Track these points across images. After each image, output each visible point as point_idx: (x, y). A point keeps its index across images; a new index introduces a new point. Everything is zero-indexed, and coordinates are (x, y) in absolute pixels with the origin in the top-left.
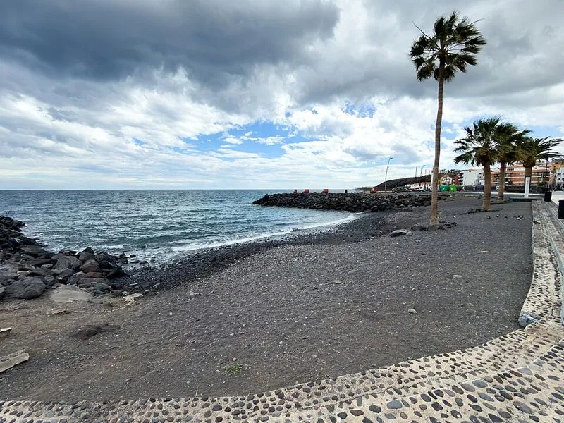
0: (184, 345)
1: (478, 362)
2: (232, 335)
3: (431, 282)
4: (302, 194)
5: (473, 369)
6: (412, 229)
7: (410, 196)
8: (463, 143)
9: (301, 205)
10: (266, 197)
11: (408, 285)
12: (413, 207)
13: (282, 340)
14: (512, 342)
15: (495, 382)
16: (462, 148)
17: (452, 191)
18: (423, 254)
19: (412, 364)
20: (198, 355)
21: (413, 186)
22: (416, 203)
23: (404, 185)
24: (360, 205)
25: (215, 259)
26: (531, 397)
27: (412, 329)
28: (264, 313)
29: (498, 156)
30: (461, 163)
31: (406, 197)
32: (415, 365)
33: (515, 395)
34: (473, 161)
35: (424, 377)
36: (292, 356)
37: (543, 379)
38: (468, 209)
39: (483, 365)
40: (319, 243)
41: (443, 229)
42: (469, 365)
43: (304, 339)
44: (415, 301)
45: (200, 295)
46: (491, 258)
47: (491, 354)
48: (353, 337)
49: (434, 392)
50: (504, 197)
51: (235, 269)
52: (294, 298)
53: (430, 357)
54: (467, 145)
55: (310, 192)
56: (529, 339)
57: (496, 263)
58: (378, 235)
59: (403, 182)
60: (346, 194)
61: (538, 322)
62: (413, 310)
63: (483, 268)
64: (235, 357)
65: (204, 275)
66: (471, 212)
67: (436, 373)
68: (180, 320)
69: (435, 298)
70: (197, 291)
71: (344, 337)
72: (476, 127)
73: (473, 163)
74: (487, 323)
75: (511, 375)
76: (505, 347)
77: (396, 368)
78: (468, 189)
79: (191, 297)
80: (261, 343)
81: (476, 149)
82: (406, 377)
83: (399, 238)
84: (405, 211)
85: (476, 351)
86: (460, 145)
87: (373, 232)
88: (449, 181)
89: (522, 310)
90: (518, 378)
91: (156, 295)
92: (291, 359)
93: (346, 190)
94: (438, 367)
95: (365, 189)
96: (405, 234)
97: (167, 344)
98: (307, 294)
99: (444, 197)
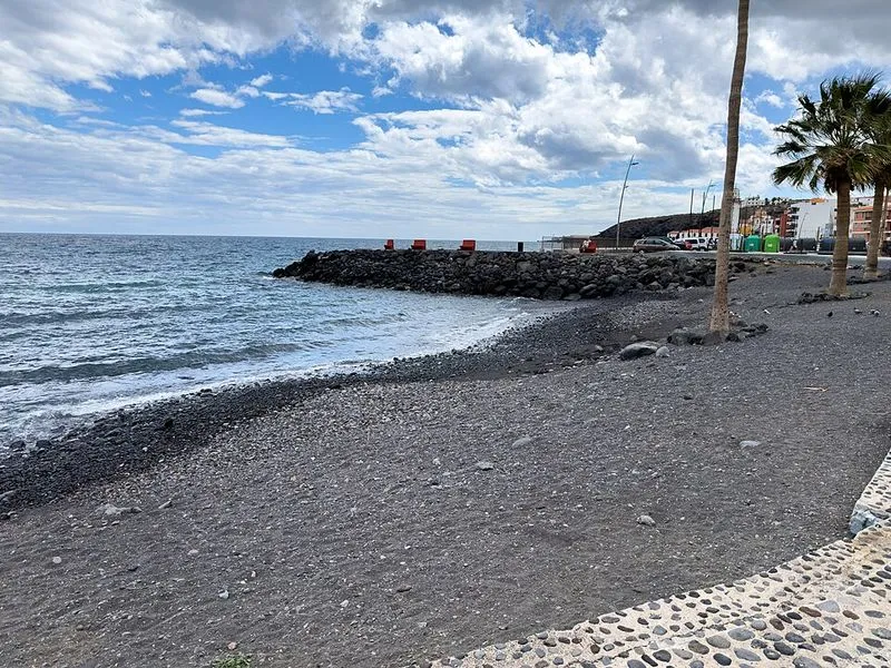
0: (99, 627)
1: (754, 602)
2: (226, 594)
3: (694, 458)
4: (406, 253)
5: (742, 616)
6: (669, 340)
7: (675, 261)
8: (795, 133)
9: (406, 281)
10: (311, 259)
11: (645, 467)
12: (681, 289)
13: (349, 598)
14: (824, 562)
15: (771, 629)
16: (792, 147)
17: (771, 250)
18: (686, 398)
19: (625, 615)
20: (141, 644)
21: (684, 237)
22: (688, 279)
23: (663, 233)
24: (556, 282)
25: (169, 424)
26: (827, 648)
27: (639, 555)
28: (303, 545)
29: (869, 170)
30: (787, 182)
31: (664, 264)
32: (630, 617)
33: (800, 647)
34: (816, 178)
35: (643, 637)
36: (371, 629)
37: (855, 617)
38: (799, 293)
39: (762, 607)
40: (447, 377)
41: (738, 340)
42: (735, 609)
43: (399, 591)
44: (656, 498)
45: (133, 511)
46: (826, 403)
47: (780, 586)
48: (510, 581)
49: (654, 655)
50: (879, 266)
51: (226, 445)
52: (381, 506)
53: (661, 601)
54: (802, 139)
55: (428, 248)
56: (858, 556)
57: (833, 413)
58: (591, 357)
59: (662, 226)
60: (519, 255)
61: (881, 522)
62: (646, 518)
63: (806, 423)
64: (233, 640)
65: (144, 465)
66: (805, 300)
67: (668, 629)
68: (82, 571)
69: (698, 491)
70: (126, 505)
71: (491, 583)
72: (824, 95)
73: (813, 184)
74: (791, 533)
75: (802, 614)
76: (808, 573)
77: (591, 626)
78: (807, 245)
79: (111, 518)
80: (298, 608)
81: (823, 150)
82: (609, 640)
83: (639, 361)
84: (661, 298)
85: (752, 585)
86: (788, 138)
87: (580, 349)
88: (767, 225)
89: (858, 502)
90: (813, 619)
91: (8, 517)
92: (367, 634)
93: (521, 245)
94: (675, 617)
95: (568, 241)
96: (653, 352)
97: (53, 627)
98: (411, 496)
99: (752, 265)
